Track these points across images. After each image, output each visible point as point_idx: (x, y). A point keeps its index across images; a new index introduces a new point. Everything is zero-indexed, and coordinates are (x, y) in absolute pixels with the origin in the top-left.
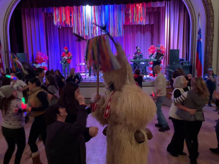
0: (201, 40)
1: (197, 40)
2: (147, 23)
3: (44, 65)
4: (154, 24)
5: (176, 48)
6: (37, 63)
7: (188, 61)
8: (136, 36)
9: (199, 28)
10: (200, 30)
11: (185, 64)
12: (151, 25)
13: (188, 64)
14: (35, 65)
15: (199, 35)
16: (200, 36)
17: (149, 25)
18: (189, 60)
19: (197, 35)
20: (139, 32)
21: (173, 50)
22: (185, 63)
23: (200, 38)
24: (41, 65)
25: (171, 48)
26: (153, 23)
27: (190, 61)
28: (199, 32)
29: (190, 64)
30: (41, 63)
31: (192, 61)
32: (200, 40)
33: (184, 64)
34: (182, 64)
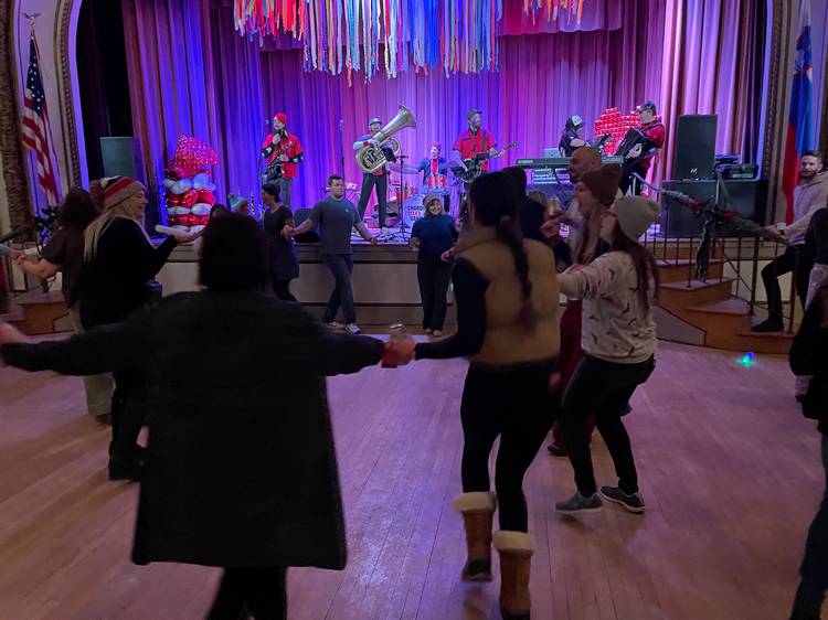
0: (810, 73)
1: (792, 72)
2: (597, 26)
3: (202, 182)
4: (621, 30)
5: (705, 111)
6: (177, 178)
7: (751, 164)
8: (551, 77)
9: (800, 26)
10: (807, 30)
11: (738, 176)
12: (611, 32)
13: (750, 176)
14: (169, 183)
15: (803, 52)
16: (807, 56)
17: (603, 32)
18: (755, 161)
19: (794, 54)
20: (564, 64)
21: (695, 120)
22: (741, 171)
23: (806, 66)
24: (193, 183)
25: (687, 111)
26: (619, 26)
27: (759, 162)
28: (803, 43)
29: (758, 178)
30: (191, 177)
31: (770, 166)
32: (805, 75)
33: (734, 176)
34: (726, 174)
